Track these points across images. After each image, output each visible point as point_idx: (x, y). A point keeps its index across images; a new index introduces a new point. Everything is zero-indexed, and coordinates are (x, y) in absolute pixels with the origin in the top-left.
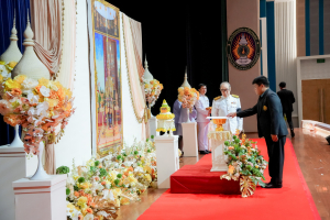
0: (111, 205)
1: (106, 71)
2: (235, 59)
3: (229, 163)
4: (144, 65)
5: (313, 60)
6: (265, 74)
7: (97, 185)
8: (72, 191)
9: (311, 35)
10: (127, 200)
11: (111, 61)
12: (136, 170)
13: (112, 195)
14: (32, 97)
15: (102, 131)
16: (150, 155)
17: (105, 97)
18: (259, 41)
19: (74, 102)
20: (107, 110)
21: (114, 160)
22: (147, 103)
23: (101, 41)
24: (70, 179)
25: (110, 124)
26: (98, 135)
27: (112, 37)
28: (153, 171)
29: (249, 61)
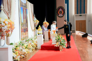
0: (25, 53)
1: (24, 17)
2: (58, 15)
3: (56, 42)
4: (34, 16)
5: (79, 15)
6: (66, 19)
7: (21, 48)
8: (14, 50)
9: (78, 9)
10: (29, 52)
11: (25, 14)
12: (32, 44)
13: (25, 51)
14: (3, 24)
16: (36, 40)
17: (23, 24)
18: (65, 10)
19: (15, 26)
20: (24, 28)
21: (26, 41)
22: (35, 26)
23: (22, 9)
24: (14, 46)
25: (25, 32)
26: (21, 35)
27: (25, 8)
28: (36, 44)
29: (62, 15)
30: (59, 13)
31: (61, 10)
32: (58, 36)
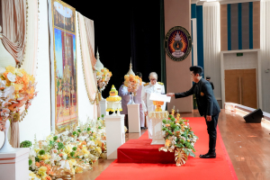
0: (67, 173)
1: (64, 61)
2: (171, 52)
3: (166, 138)
4: (96, 55)
5: (233, 54)
6: (196, 64)
8: (34, 162)
9: (232, 34)
10: (81, 169)
11: (68, 52)
12: (89, 144)
13: (68, 165)
15: (60, 111)
16: (101, 131)
17: (63, 82)
19: (36, 86)
20: (65, 94)
21: (70, 135)
22: (99, 88)
23: (60, 35)
24: (32, 152)
25: (67, 105)
26: (57, 115)
27: (69, 32)
28: (103, 144)
29: (183, 54)
32: (170, 117)
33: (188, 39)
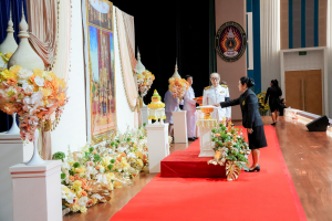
0: (105, 188)
1: (100, 62)
2: (223, 51)
3: (215, 149)
4: (136, 57)
5: (295, 53)
6: (251, 67)
7: (91, 170)
8: (68, 175)
9: (294, 29)
10: (119, 183)
11: (105, 52)
12: (129, 156)
13: (105, 179)
14: (27, 87)
15: (96, 119)
16: (142, 142)
17: (99, 87)
18: (246, 35)
19: (68, 91)
20: (101, 100)
21: (107, 146)
22: (140, 93)
23: (95, 33)
24: (67, 165)
25: (104, 112)
26: (93, 123)
27: (105, 30)
28: (144, 157)
29: (236, 53)
30: (224, 46)
31: (231, 35)
33: (242, 36)
